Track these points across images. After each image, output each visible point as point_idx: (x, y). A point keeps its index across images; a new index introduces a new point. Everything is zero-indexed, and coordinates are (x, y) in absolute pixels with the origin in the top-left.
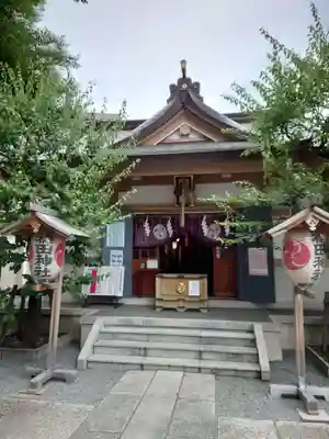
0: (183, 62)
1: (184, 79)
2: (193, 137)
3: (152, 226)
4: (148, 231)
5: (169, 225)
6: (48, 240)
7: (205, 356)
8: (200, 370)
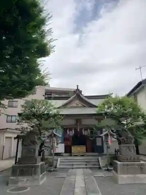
0: (78, 86)
1: (78, 89)
2: (80, 105)
3: (69, 131)
4: (68, 133)
5: (73, 131)
6: (55, 139)
7: (88, 165)
8: (87, 168)
